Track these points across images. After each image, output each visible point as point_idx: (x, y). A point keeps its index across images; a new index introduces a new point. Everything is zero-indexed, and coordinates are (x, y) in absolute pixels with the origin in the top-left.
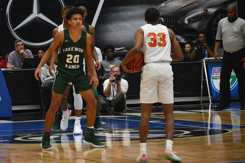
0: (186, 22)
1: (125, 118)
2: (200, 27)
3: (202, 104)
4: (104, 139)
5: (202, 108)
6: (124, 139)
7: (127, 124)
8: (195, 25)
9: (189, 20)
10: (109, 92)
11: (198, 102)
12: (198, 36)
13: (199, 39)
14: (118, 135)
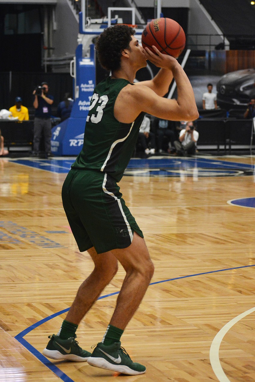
0: (241, 89)
1: (194, 159)
2: (251, 93)
3: (251, 151)
4: (178, 175)
5: (251, 153)
6: (194, 176)
7: (196, 164)
8: (248, 92)
9: (244, 89)
10: (183, 139)
11: (248, 150)
12: (250, 101)
13: (250, 103)
14: (190, 173)
